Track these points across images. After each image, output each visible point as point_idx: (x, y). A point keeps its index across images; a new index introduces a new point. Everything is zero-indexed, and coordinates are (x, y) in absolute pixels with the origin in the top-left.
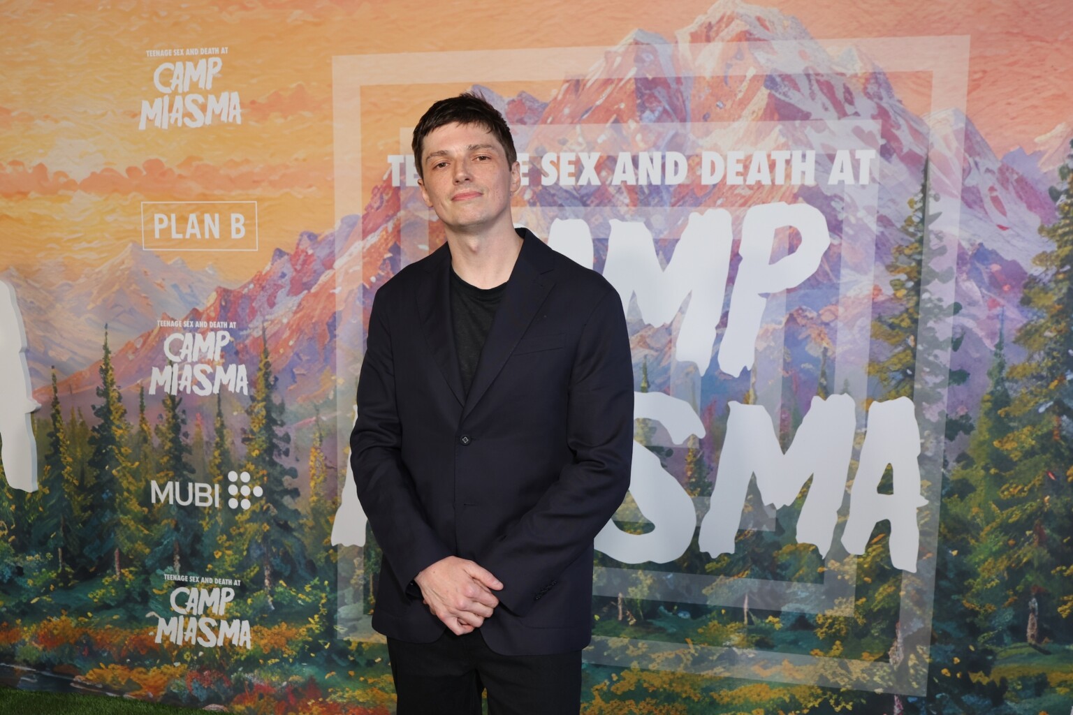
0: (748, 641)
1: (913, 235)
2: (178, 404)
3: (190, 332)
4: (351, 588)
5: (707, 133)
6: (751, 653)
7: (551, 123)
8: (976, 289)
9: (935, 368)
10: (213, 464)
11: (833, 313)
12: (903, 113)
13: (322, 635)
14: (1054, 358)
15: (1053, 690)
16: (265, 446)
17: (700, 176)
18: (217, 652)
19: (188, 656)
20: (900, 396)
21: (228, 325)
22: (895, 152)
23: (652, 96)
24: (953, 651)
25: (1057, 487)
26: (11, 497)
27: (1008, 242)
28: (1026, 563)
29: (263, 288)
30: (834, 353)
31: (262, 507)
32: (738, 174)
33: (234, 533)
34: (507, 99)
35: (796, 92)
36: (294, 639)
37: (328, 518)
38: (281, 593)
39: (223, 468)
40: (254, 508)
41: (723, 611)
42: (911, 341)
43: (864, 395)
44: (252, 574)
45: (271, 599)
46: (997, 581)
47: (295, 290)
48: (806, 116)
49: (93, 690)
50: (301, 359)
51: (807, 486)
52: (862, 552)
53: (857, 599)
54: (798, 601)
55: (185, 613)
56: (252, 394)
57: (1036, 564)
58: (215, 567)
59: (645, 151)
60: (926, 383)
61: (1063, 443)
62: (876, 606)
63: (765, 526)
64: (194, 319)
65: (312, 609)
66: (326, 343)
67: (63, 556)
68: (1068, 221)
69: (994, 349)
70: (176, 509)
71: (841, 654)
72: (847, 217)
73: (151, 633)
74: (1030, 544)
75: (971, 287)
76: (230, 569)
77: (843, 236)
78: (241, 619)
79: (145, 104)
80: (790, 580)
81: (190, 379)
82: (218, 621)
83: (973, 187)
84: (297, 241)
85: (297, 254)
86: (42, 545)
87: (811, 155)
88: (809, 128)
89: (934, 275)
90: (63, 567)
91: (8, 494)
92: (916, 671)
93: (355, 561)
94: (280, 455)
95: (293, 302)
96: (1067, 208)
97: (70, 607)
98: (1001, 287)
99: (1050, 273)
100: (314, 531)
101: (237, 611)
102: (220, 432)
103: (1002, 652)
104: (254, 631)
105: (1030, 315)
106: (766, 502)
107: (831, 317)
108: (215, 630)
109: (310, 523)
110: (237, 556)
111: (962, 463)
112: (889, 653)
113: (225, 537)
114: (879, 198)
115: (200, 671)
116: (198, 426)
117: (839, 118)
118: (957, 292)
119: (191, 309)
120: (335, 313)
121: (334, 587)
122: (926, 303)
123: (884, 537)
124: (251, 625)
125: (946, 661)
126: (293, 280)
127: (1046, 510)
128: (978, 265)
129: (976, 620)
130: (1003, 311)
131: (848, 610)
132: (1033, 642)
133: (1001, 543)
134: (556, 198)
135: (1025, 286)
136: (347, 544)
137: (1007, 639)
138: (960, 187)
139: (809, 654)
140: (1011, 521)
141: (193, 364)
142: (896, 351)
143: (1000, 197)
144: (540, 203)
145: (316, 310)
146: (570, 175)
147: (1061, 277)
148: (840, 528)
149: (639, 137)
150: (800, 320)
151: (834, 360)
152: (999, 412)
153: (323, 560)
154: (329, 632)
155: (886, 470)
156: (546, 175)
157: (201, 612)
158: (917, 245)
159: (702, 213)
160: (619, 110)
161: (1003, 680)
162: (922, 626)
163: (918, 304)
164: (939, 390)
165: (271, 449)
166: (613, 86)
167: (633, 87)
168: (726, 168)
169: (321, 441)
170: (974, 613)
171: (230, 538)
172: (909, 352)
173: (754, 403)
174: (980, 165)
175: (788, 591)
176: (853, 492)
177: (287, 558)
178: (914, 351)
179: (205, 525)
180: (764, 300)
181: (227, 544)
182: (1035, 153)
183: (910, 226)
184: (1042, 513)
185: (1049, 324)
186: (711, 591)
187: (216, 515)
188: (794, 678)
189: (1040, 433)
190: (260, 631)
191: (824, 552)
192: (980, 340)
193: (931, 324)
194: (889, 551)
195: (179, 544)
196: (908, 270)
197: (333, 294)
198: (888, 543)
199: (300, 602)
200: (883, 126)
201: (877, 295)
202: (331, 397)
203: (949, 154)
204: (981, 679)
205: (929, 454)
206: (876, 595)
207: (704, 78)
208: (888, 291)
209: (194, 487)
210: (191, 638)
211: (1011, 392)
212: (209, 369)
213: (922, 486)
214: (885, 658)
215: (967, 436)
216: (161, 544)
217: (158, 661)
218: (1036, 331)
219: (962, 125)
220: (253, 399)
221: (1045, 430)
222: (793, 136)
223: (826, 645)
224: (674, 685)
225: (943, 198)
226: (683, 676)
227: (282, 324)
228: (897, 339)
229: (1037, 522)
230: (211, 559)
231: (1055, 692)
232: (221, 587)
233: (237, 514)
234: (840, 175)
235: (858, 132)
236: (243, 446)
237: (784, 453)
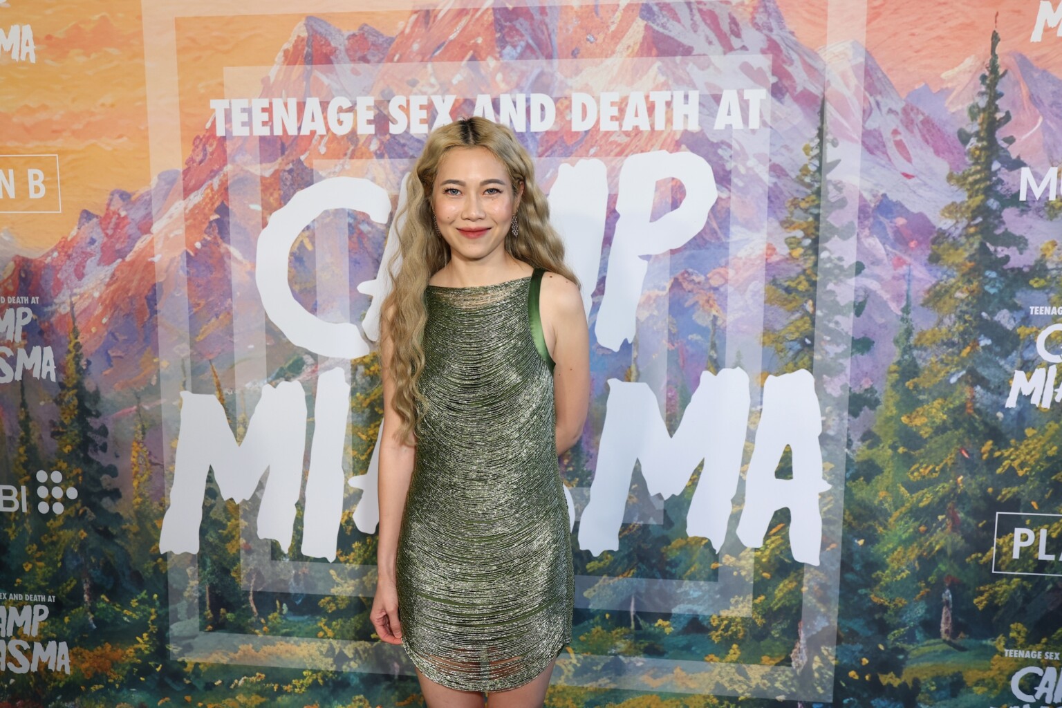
0: (635, 648)
1: (809, 186)
4: (184, 602)
5: (577, 71)
6: (640, 661)
7: (399, 61)
8: (880, 246)
9: (836, 336)
10: (18, 463)
11: (722, 276)
12: (796, 46)
13: (153, 656)
14: (966, 322)
15: (970, 690)
16: (78, 441)
17: (570, 122)
18: (31, 679)
20: (798, 369)
21: (30, 300)
22: (787, 91)
23: (513, 28)
24: (861, 651)
25: (971, 466)
27: (915, 192)
28: (938, 551)
29: (69, 256)
30: (724, 321)
31: (77, 511)
32: (612, 118)
33: (46, 542)
34: (346, 34)
35: (675, 23)
36: (119, 662)
37: (155, 522)
38: (103, 609)
39: (30, 467)
40: (68, 512)
41: (607, 616)
42: (809, 306)
43: (758, 369)
44: (69, 588)
45: (92, 616)
46: (907, 572)
47: (107, 258)
48: (688, 51)
50: (117, 339)
51: (697, 472)
52: (759, 545)
53: (755, 598)
54: (690, 602)
56: (61, 380)
57: (949, 551)
58: (25, 581)
59: (506, 93)
60: (827, 353)
61: (977, 417)
62: (776, 604)
63: (651, 519)
65: (141, 627)
66: (146, 319)
68: (979, 168)
69: (900, 313)
71: (739, 658)
72: (736, 167)
74: (942, 530)
75: (874, 244)
76: (43, 584)
77: (732, 188)
78: (58, 641)
80: (681, 578)
82: (31, 644)
83: (875, 130)
84: (107, 202)
85: (107, 215)
87: (694, 96)
88: (691, 65)
89: (833, 230)
92: (821, 674)
93: (188, 571)
94: (96, 451)
95: (105, 272)
96: (978, 152)
98: (907, 244)
99: (961, 226)
100: (139, 538)
101: (52, 632)
102: (25, 424)
103: (914, 650)
104: (73, 654)
105: (939, 274)
106: (652, 491)
107: (721, 281)
108: (28, 654)
109: (134, 528)
110: (50, 568)
111: (867, 442)
112: (791, 655)
113: (35, 547)
114: (771, 144)
115: (13, 701)
117: (725, 53)
118: (860, 249)
120: (155, 285)
121: (165, 601)
122: (825, 263)
123: (782, 528)
124: (70, 647)
125: (854, 663)
126: (103, 247)
127: (959, 491)
128: (882, 219)
129: (886, 616)
130: (910, 270)
131: (745, 609)
132: (948, 638)
133: (911, 530)
134: (406, 149)
135: (934, 242)
136: (178, 551)
137: (919, 636)
138: (860, 130)
139: (703, 660)
140: (921, 505)
142: (793, 318)
143: (904, 141)
144: (389, 154)
145: (132, 281)
146: (422, 121)
147: (972, 230)
148: (735, 519)
149: (499, 77)
150: (685, 285)
151: (724, 330)
152: (907, 384)
153: (151, 571)
154: (161, 652)
155: (784, 452)
156: (395, 122)
157: (10, 634)
158: (814, 197)
159: (573, 164)
160: (476, 45)
161: (916, 682)
162: (827, 624)
163: (816, 264)
164: (841, 361)
165: (85, 444)
166: (468, 17)
167: (491, 18)
168: (599, 112)
169: (144, 433)
170: (883, 608)
171: (41, 547)
172: (807, 318)
173: (637, 381)
174: (882, 105)
175: (678, 591)
176: (748, 478)
177: (109, 569)
178: (812, 317)
179: (12, 533)
180: (646, 262)
181: (38, 555)
182: (941, 91)
183: (806, 175)
184: (955, 495)
185: (960, 284)
186: (593, 594)
187: (23, 522)
188: (687, 687)
189: (951, 406)
190: (81, 654)
191: (717, 546)
192: (885, 303)
193: (830, 286)
194: (789, 543)
196: (805, 226)
197: (152, 263)
198: (788, 533)
199: (125, 619)
200: (774, 61)
201: (771, 255)
202: (154, 383)
203: (848, 93)
204: (892, 681)
205: (831, 433)
206: (776, 592)
207: (572, 8)
208: (783, 250)
211: (919, 362)
212: (9, 353)
213: (824, 469)
214: (787, 661)
215: (872, 412)
218: (946, 291)
219: (861, 60)
220: (62, 386)
221: (957, 402)
222: (674, 73)
223: (722, 649)
224: (554, 699)
225: (843, 144)
226: (564, 690)
227: (93, 298)
228: (794, 304)
229: (949, 505)
230: (21, 572)
231: (972, 692)
232: (33, 604)
233: (48, 520)
234: (726, 119)
235: (746, 68)
236: (53, 440)
237: (671, 436)
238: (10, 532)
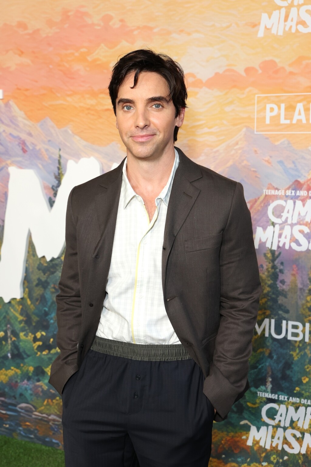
2: (277, 257)
3: (292, 199)
10: (305, 307)
18: (300, 458)
19: (274, 459)
55: (274, 424)
58: (303, 390)
64: (295, 189)
70: (271, 341)
73: (244, 437)
79: (265, 16)
81: (289, 237)
108: (300, 440)
116: (293, 275)
119: (293, 180)
141: (292, 225)
157: (287, 424)
179: (296, 355)
187: (305, 349)
195: (272, 369)
209: (287, 324)
210: (277, 445)
212: (307, 230)
216: (256, 367)
217: (248, 460)
230: (299, 383)
232: (307, 406)
238: (295, 354)
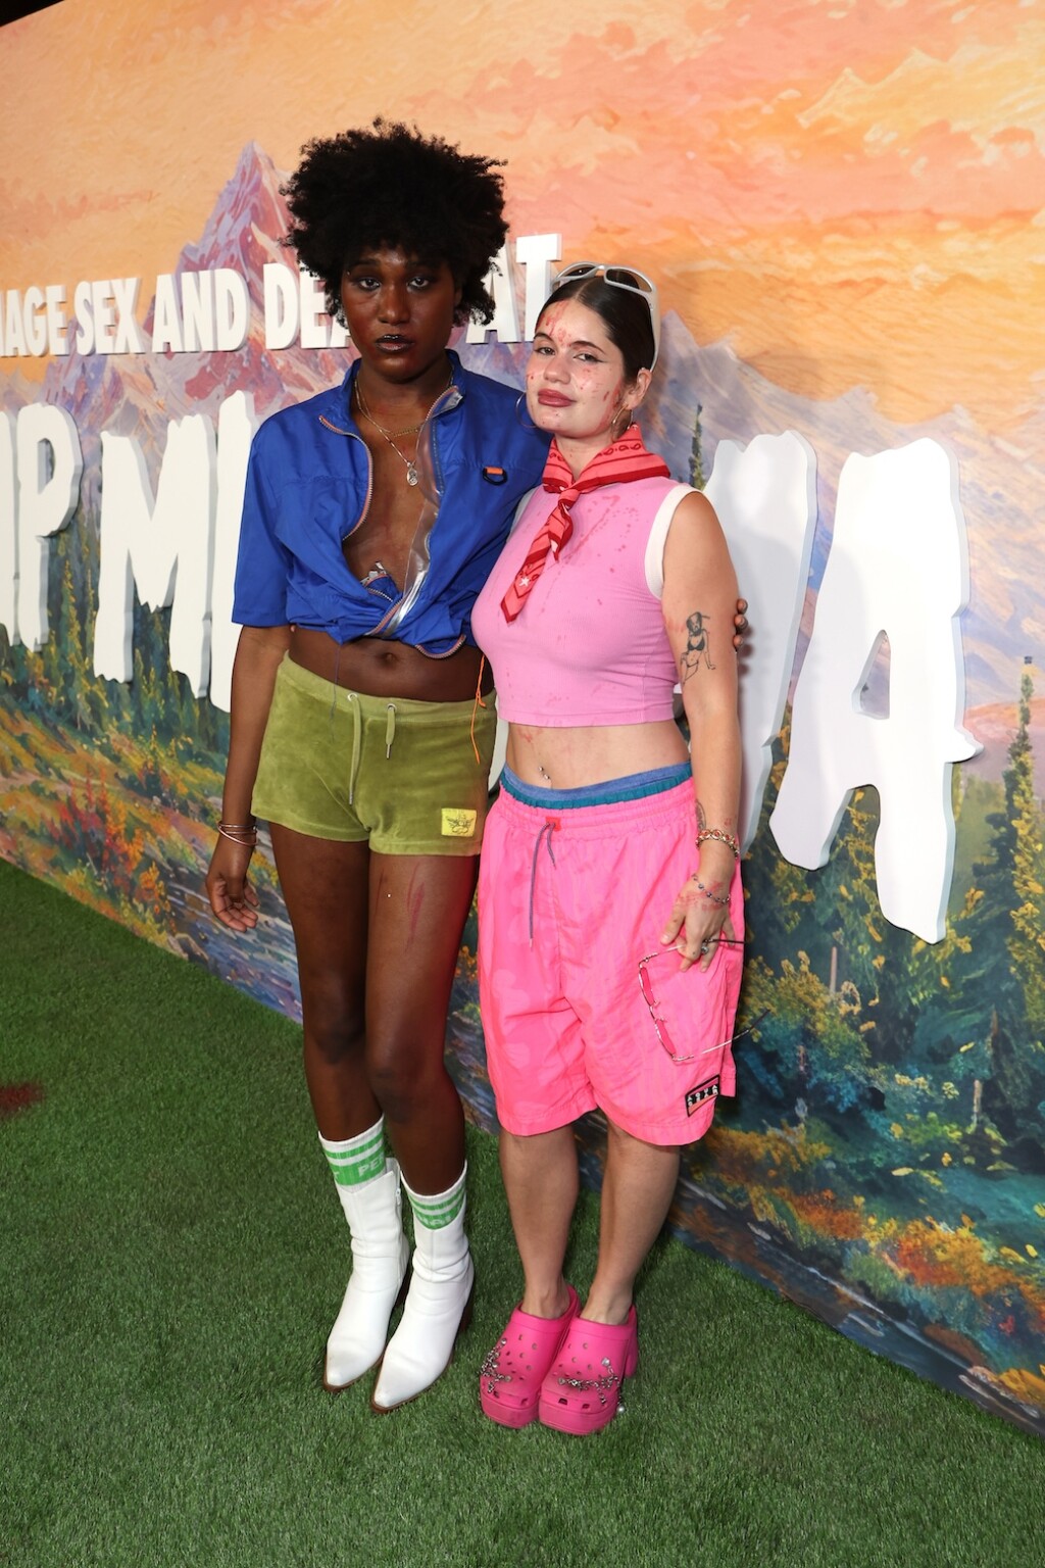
26: (878, 939)
49: (1012, 1413)
67: (983, 1101)
86: (937, 1059)
90: (981, 1124)
91: (872, 930)
97: (983, 1216)
